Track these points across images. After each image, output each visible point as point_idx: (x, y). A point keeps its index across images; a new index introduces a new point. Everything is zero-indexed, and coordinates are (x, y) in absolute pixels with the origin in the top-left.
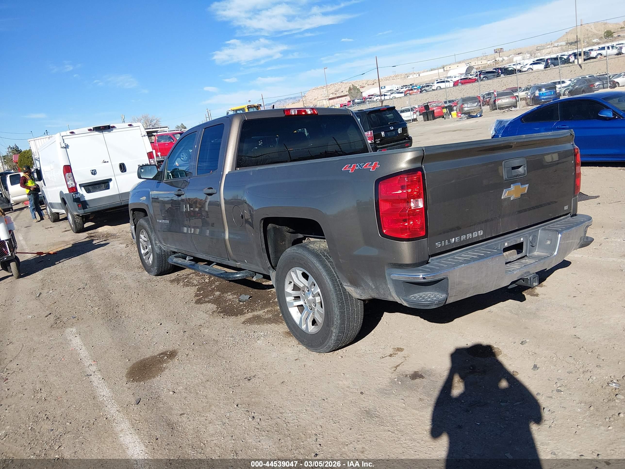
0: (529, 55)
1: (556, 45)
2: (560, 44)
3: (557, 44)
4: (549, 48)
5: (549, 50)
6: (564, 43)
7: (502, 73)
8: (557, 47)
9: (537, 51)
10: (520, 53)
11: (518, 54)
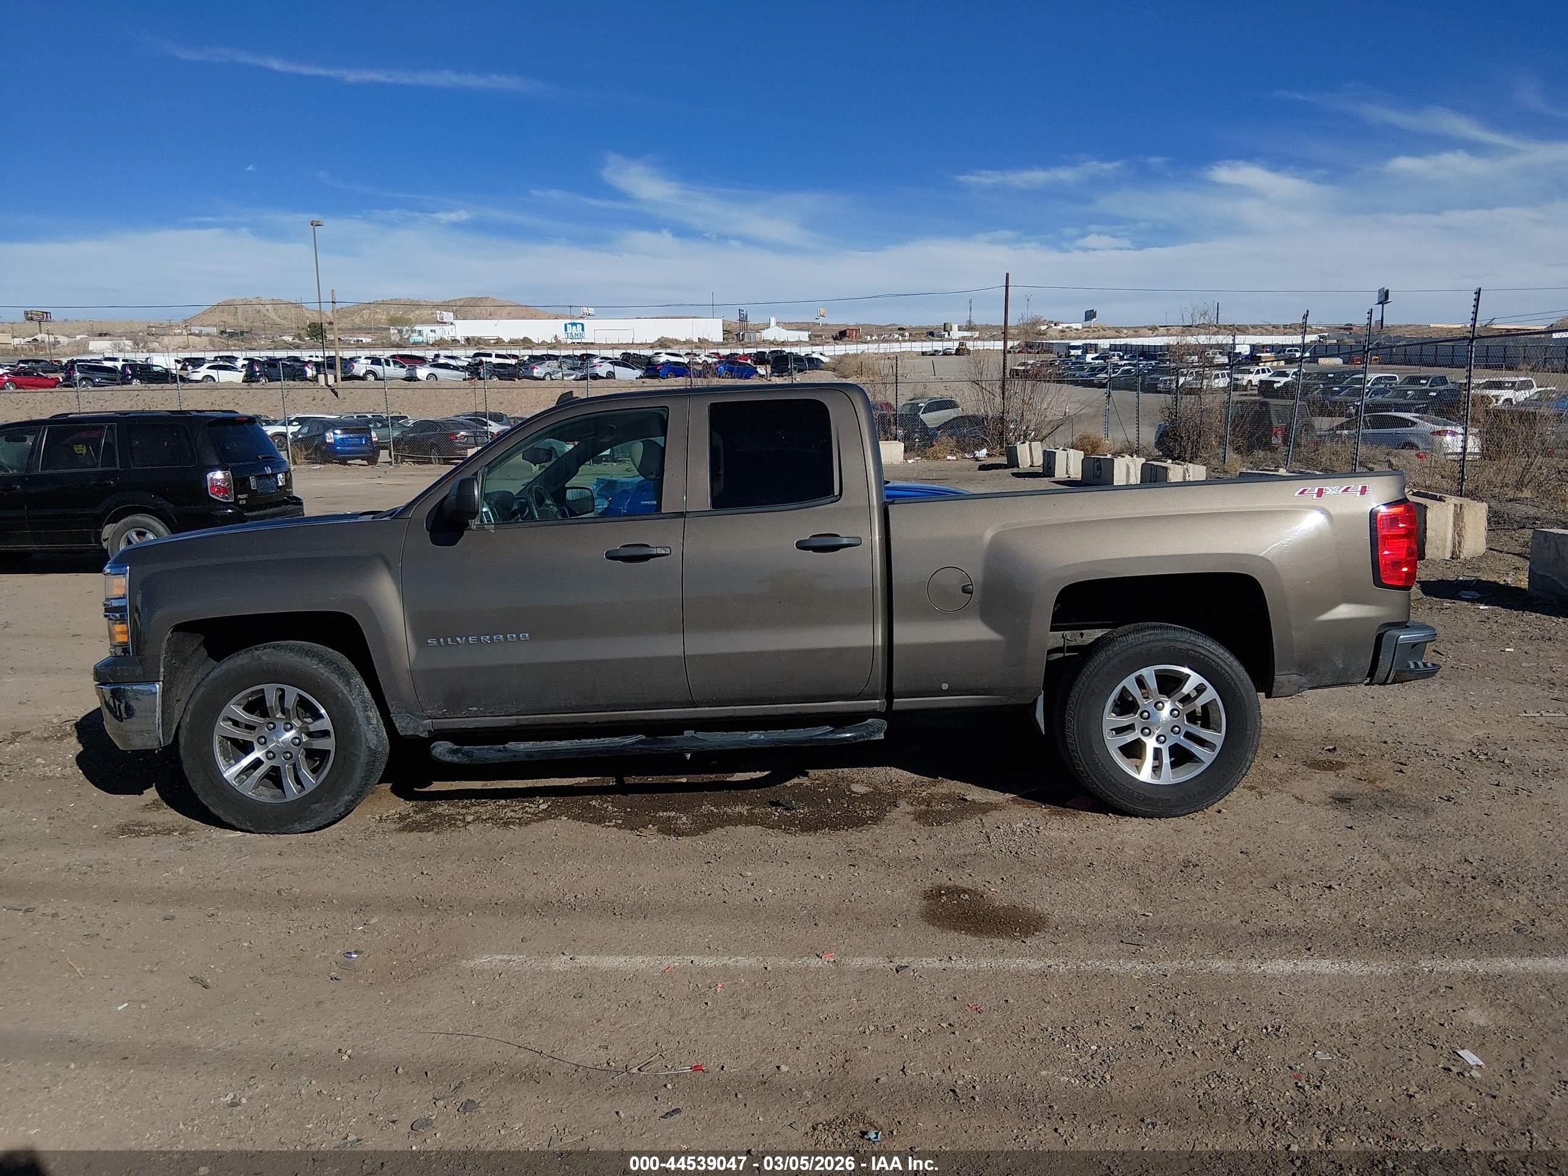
0: (129, 343)
1: (197, 332)
2: (206, 330)
3: (200, 328)
4: (181, 334)
5: (179, 340)
6: (214, 331)
7: (134, 376)
8: (199, 335)
9: (152, 338)
10: (106, 335)
11: (100, 335)
